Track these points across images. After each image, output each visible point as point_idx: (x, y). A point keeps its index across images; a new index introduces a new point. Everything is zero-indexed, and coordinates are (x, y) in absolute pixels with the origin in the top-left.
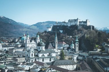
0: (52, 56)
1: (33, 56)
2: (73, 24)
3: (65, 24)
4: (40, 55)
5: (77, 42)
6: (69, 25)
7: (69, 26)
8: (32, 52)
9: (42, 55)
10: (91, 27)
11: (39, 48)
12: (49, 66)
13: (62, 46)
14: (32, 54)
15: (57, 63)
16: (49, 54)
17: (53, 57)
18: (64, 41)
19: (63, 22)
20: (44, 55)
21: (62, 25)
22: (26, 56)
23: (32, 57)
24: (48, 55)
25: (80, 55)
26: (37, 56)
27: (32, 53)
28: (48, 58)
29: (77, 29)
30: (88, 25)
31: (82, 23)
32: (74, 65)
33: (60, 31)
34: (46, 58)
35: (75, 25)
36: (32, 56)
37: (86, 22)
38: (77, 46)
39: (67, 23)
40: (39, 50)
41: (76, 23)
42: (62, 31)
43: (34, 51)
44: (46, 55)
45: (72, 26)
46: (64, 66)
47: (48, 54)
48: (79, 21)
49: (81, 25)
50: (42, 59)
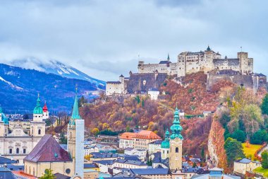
5: (177, 132)
6: (181, 73)
7: (179, 75)
19: (162, 62)
21: (160, 71)
30: (243, 73)
31: (225, 66)
33: (150, 92)
35: (201, 73)
37: (236, 61)
38: (177, 150)
39: (175, 64)
42: (157, 93)
45: (189, 77)
49: (222, 72)
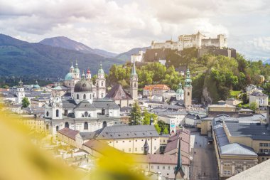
0: (110, 115)
1: (61, 117)
2: (189, 45)
3: (172, 47)
4: (79, 114)
5: (188, 83)
6: (180, 48)
7: (179, 50)
8: (58, 105)
9: (83, 112)
10: (229, 52)
11: (78, 95)
12: (85, 141)
13: (161, 96)
14: (57, 111)
15: (107, 133)
16: (103, 110)
17: (113, 119)
18: (166, 84)
19: (167, 42)
20: (89, 112)
21: (166, 47)
22: (46, 116)
23: (57, 118)
24: (98, 114)
25: (189, 115)
26: (72, 115)
27: (58, 108)
28: (98, 120)
29: (196, 57)
30: (221, 48)
31: (210, 44)
32: (153, 139)
33: (160, 61)
34: (93, 120)
35: (194, 48)
36: (57, 115)
37: (217, 40)
38: (189, 94)
39: (176, 43)
40: (77, 101)
41: (194, 42)
42: (165, 61)
43: (61, 104)
44: (94, 114)
45: (186, 51)
46: (120, 142)
47: (100, 111)
48: (201, 38)
49: (207, 47)
50: (83, 125)
